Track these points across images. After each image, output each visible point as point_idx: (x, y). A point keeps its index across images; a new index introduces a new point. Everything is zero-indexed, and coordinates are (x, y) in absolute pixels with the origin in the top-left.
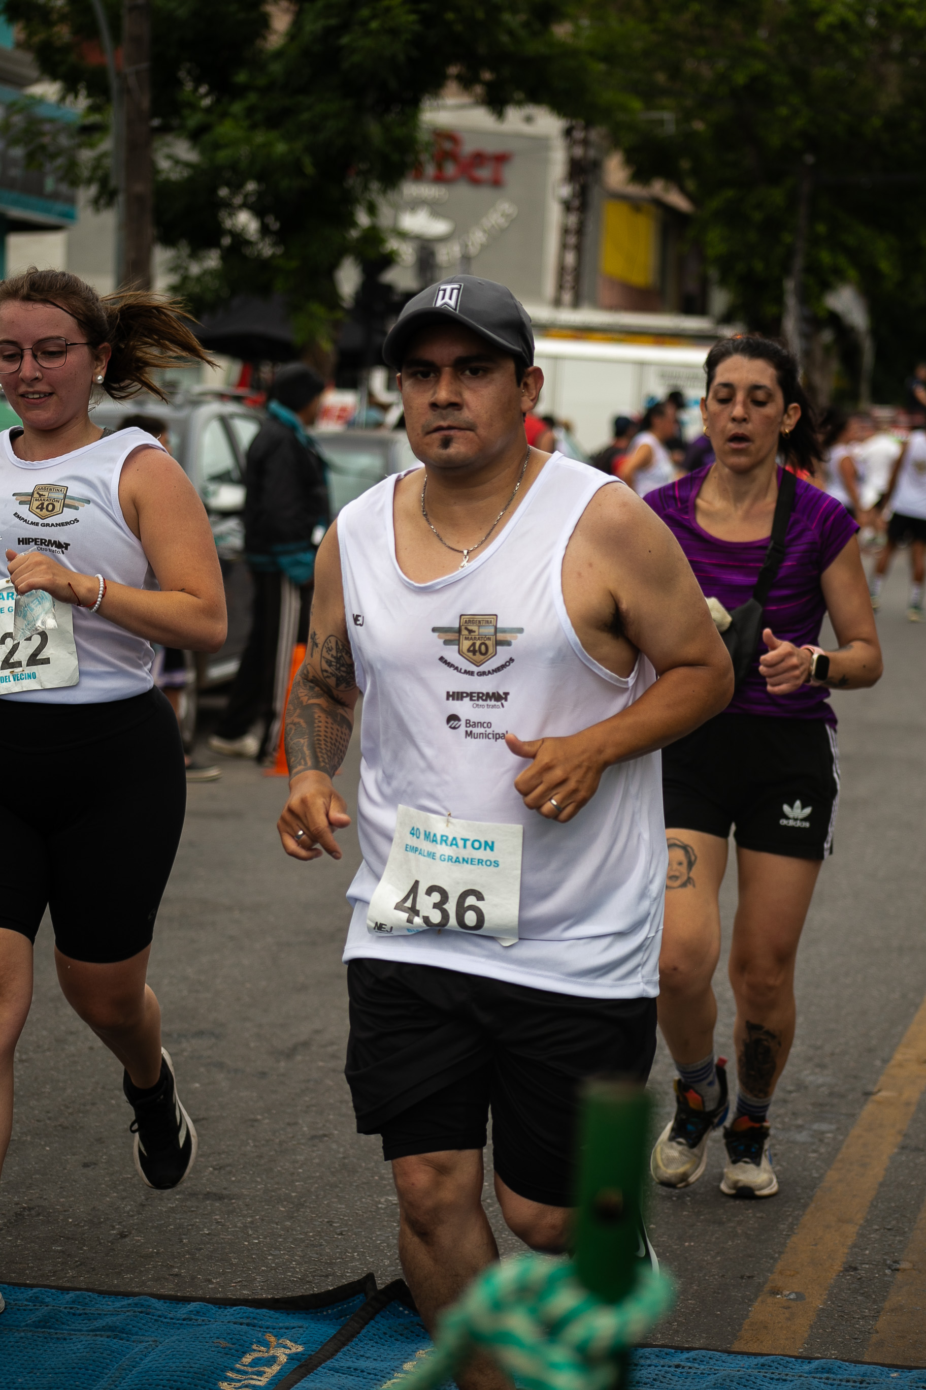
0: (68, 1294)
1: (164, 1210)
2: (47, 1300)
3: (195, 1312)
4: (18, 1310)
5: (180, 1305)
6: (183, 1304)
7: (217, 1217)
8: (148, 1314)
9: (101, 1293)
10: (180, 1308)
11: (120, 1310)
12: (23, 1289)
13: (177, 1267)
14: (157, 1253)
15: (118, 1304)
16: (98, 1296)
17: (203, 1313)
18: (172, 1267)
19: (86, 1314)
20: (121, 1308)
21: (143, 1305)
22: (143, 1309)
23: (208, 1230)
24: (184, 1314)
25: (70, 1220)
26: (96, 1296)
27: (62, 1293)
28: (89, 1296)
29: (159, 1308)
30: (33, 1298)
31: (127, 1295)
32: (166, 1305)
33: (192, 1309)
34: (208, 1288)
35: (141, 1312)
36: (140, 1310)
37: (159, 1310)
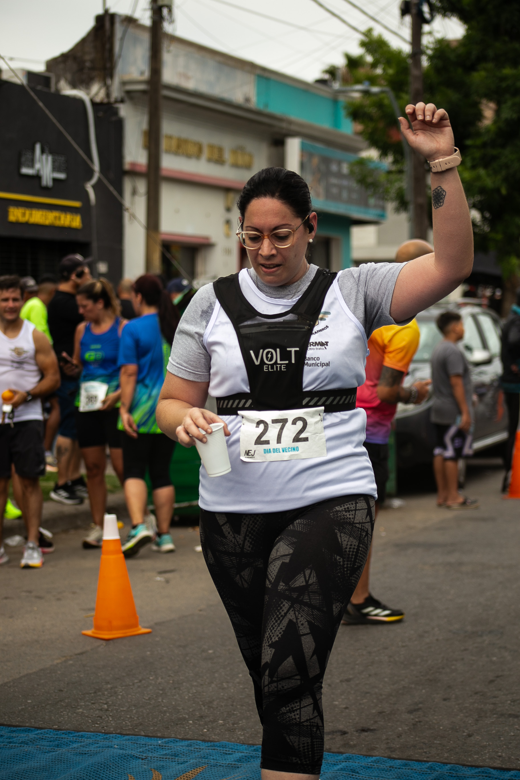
0: (447, 765)
1: (489, 722)
2: (437, 768)
3: (514, 776)
4: (423, 773)
5: (506, 772)
6: (507, 772)
7: (517, 727)
8: (490, 777)
9: (464, 765)
10: (506, 774)
11: (475, 775)
12: (423, 763)
13: (500, 752)
14: (489, 745)
15: (473, 772)
16: (463, 767)
17: (518, 776)
18: (498, 752)
19: (458, 776)
20: (475, 773)
21: (486, 773)
22: (487, 775)
23: (513, 733)
24: (508, 777)
25: (441, 728)
26: (461, 767)
27: (444, 765)
28: (458, 767)
29: (495, 774)
30: (430, 768)
31: (477, 767)
32: (498, 772)
33: (512, 774)
34: (518, 763)
35: (486, 776)
36: (485, 775)
37: (495, 775)
